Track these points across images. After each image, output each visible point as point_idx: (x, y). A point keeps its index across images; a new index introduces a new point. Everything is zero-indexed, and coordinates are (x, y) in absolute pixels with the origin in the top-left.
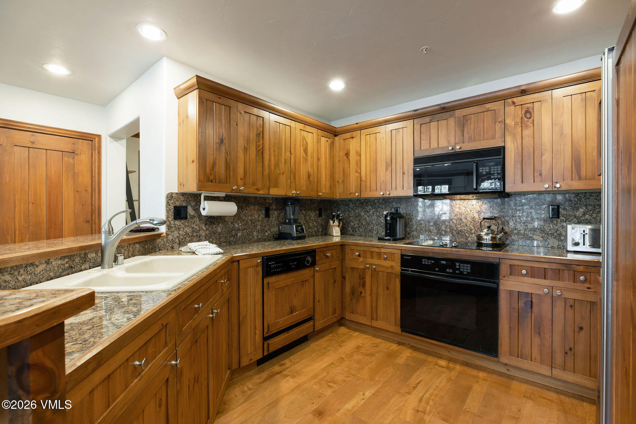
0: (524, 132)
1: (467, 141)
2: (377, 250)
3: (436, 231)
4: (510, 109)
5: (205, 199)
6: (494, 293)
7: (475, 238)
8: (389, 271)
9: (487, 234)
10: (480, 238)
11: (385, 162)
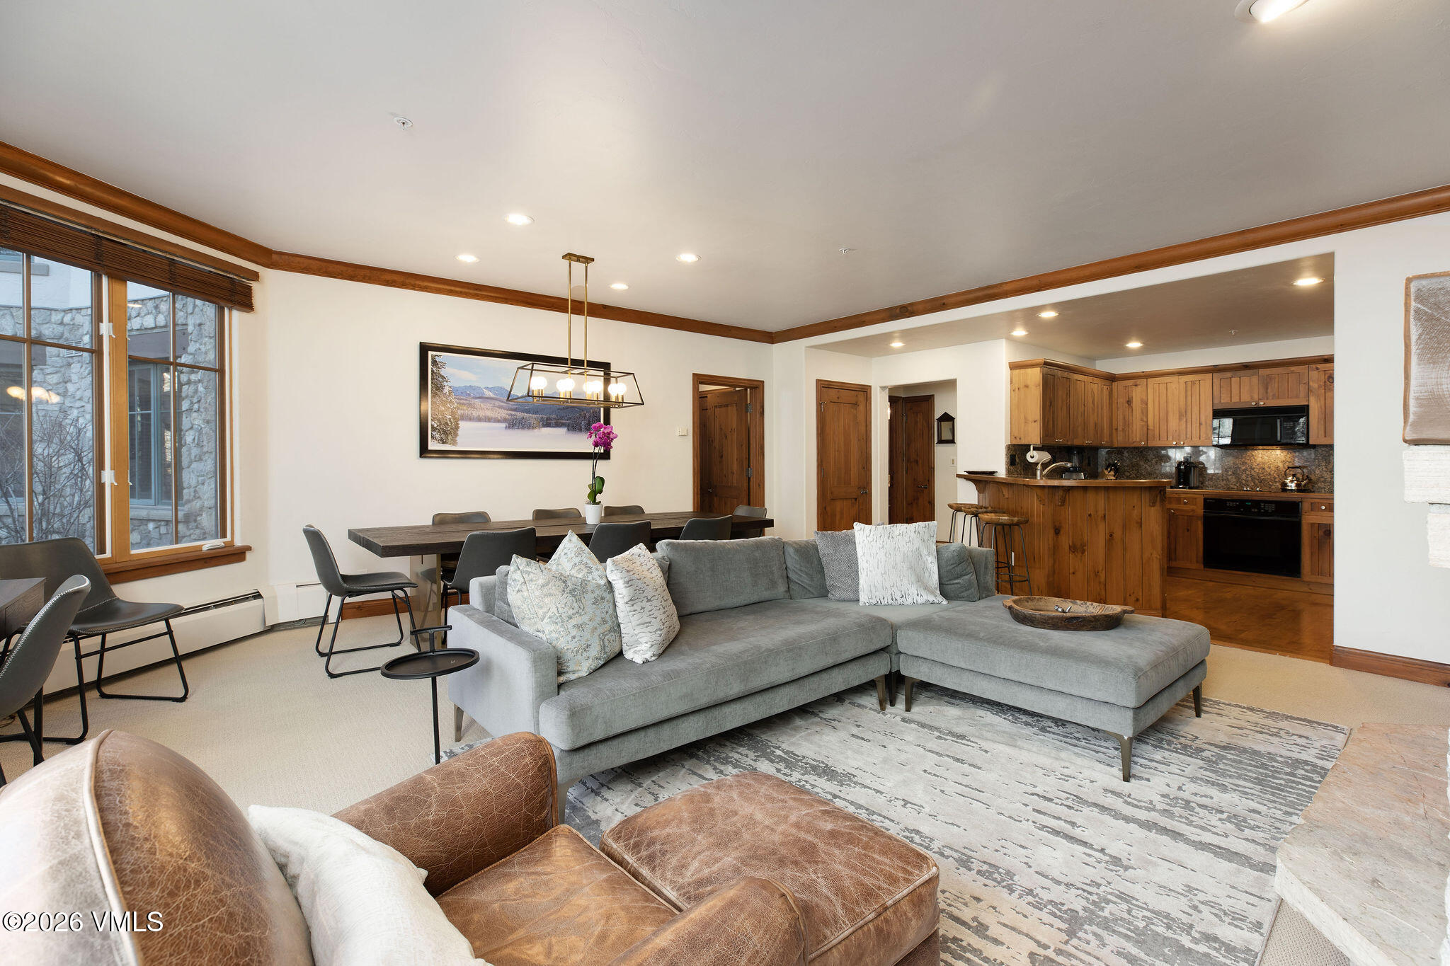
0: (1327, 395)
1: (1271, 398)
2: (1176, 496)
3: (1235, 480)
4: (1314, 374)
5: (1034, 450)
6: (1297, 527)
7: (1280, 487)
8: (1191, 514)
9: (1292, 481)
10: (1285, 485)
11: (1178, 413)
